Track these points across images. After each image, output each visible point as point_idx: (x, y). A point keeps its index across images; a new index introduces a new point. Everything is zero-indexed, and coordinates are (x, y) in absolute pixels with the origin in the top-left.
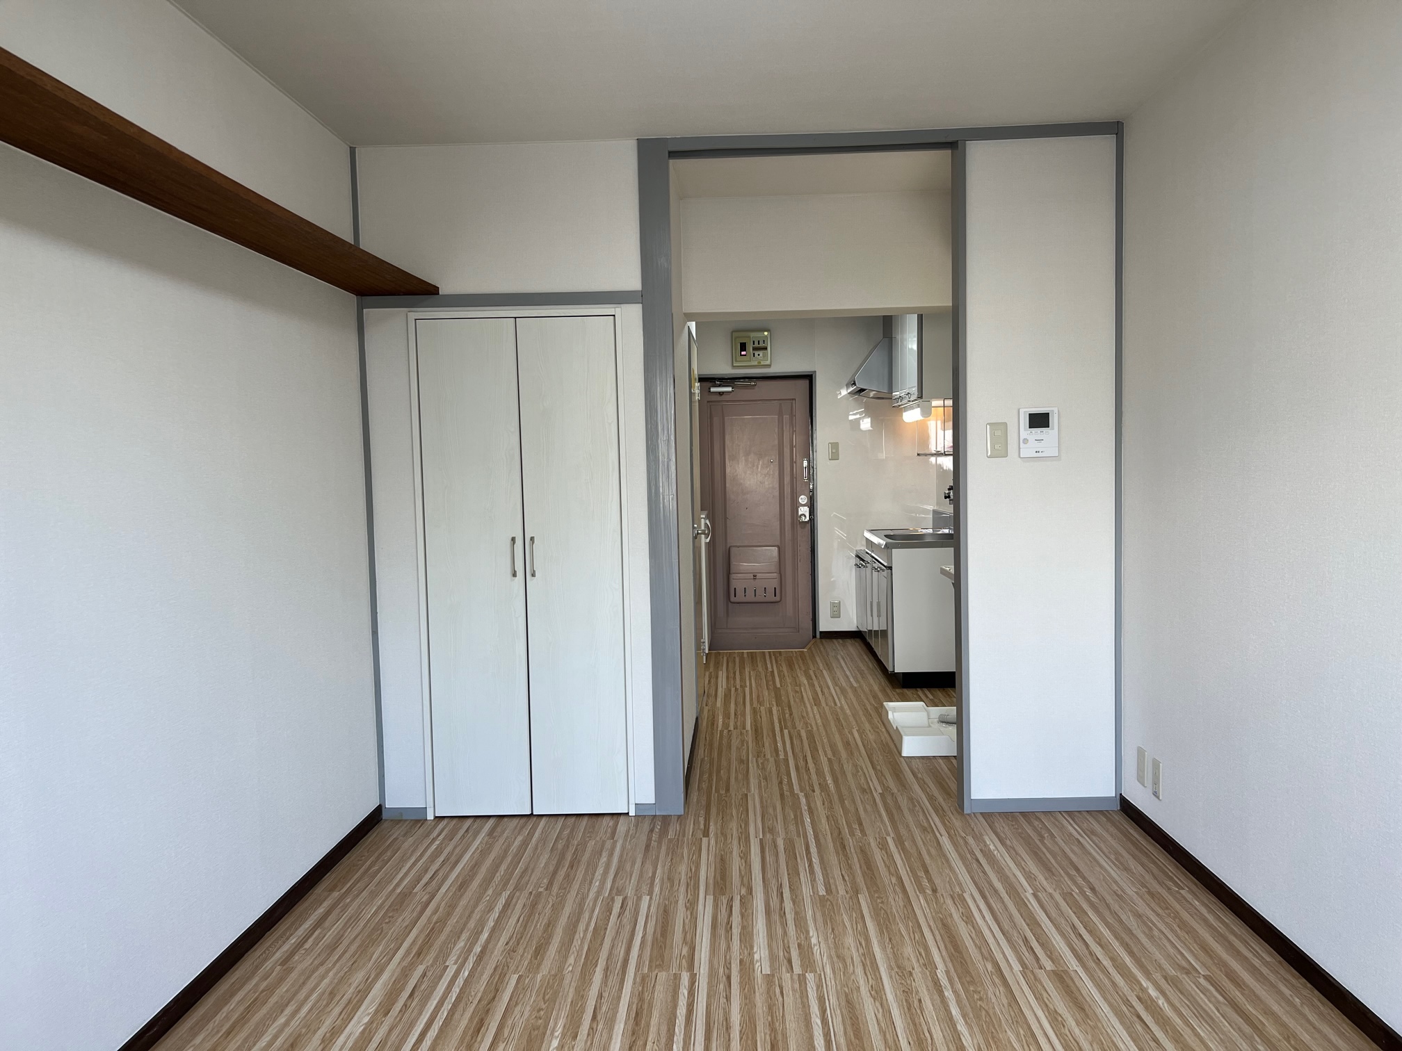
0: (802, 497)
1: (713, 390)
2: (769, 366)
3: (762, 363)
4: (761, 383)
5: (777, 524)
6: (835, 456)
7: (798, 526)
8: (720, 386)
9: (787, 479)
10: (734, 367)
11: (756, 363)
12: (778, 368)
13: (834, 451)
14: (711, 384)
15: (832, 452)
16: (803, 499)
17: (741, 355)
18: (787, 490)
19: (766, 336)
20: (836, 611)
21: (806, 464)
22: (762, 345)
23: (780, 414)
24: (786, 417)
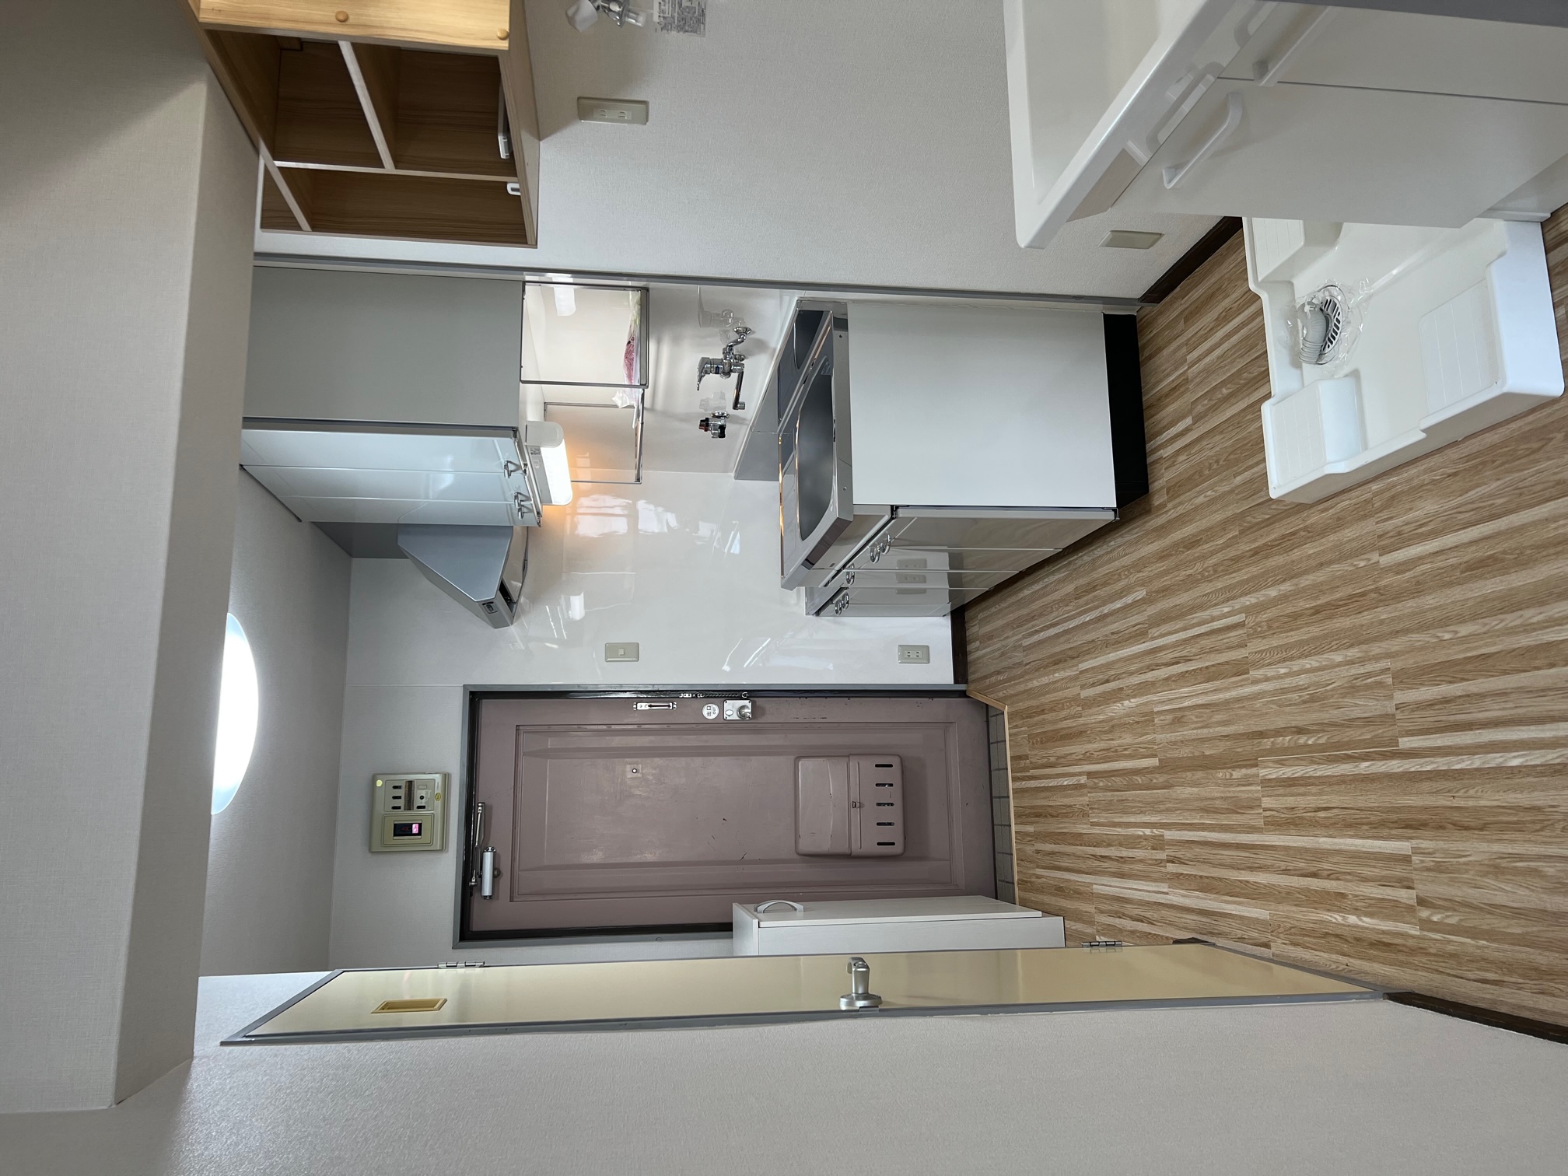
0: (705, 712)
1: (487, 890)
2: (446, 777)
3: (438, 790)
4: (483, 793)
5: (755, 762)
6: (631, 651)
7: (761, 721)
8: (480, 877)
9: (671, 741)
10: (443, 848)
11: (438, 804)
12: (453, 760)
13: (621, 652)
14: (476, 895)
15: (624, 655)
16: (710, 711)
17: (419, 833)
18: (692, 740)
19: (385, 783)
20: (917, 653)
21: (643, 704)
22: (401, 793)
23: (545, 754)
24: (551, 743)
